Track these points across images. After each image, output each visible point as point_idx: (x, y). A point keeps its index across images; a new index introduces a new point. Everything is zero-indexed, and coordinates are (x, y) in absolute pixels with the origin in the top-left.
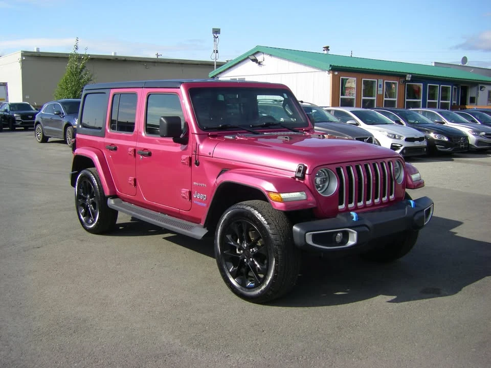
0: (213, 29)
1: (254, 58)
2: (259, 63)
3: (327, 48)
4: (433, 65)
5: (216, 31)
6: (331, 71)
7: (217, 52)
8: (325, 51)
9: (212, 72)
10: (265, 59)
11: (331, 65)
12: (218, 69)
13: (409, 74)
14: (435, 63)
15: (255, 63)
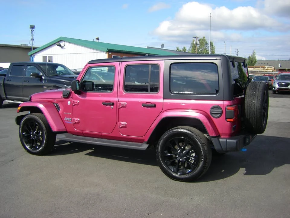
0: (31, 26)
1: (59, 44)
2: (62, 47)
3: (98, 39)
4: (147, 48)
5: (32, 27)
6: (107, 52)
7: (33, 40)
8: (97, 40)
9: (30, 52)
10: (65, 45)
11: (107, 49)
12: (34, 50)
13: (147, 54)
14: (148, 47)
15: (59, 47)
